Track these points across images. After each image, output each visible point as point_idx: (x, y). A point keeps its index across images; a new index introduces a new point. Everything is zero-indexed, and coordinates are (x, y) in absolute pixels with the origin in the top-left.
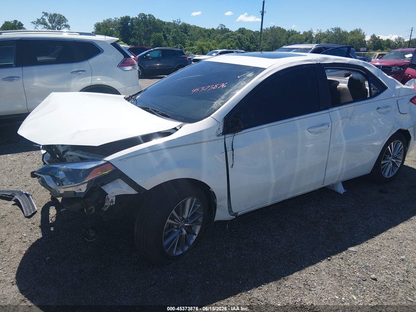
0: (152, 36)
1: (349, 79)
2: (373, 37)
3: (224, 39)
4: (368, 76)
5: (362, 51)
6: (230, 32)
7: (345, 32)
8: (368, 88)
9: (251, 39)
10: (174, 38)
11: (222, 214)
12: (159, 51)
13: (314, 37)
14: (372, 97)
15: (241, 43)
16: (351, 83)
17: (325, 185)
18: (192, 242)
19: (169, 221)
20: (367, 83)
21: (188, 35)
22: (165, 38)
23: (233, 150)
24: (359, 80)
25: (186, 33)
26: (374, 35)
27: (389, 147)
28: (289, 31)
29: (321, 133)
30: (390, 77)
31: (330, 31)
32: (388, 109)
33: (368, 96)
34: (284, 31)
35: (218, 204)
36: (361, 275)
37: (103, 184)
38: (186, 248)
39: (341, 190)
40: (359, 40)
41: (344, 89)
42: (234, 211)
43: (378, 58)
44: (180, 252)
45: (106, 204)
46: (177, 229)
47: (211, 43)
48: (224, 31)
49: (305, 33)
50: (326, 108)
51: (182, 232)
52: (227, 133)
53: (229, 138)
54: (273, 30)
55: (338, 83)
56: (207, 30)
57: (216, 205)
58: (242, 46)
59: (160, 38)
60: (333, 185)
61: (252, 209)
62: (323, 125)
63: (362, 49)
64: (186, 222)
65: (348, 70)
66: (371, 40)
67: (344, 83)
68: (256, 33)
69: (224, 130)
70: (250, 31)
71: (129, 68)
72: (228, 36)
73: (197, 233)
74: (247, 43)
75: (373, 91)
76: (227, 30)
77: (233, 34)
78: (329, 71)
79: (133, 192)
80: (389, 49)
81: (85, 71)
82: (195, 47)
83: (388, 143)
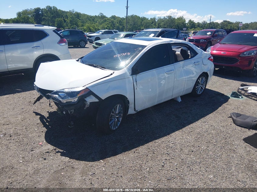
0: (56, 20)
1: (181, 50)
2: (190, 21)
3: (103, 22)
4: (190, 48)
5: (184, 30)
6: (106, 18)
7: (174, 18)
8: (190, 54)
9: (119, 22)
10: (71, 21)
11: (131, 111)
12: (68, 32)
13: (157, 21)
14: (191, 58)
15: (114, 25)
16: (182, 51)
17: (173, 98)
18: (118, 125)
19: (112, 113)
20: (189, 51)
21: (80, 19)
22: (65, 21)
23: (136, 82)
24: (185, 50)
25: (79, 18)
26: (190, 20)
27: (199, 80)
28: (142, 18)
29: (171, 74)
30: (199, 48)
31: (166, 17)
32: (199, 63)
33: (190, 57)
34: (139, 17)
35: (130, 106)
36: (190, 130)
37: (85, 97)
38: (117, 127)
39: (180, 100)
40: (182, 23)
41: (179, 54)
42: (136, 109)
43: (193, 34)
44: (115, 129)
45: (86, 106)
46: (114, 118)
47: (95, 25)
48: (103, 17)
49: (151, 19)
50: (173, 63)
51: (115, 120)
52: (134, 75)
53: (134, 76)
54: (132, 16)
55: (176, 51)
56: (92, 17)
57: (129, 107)
58: (114, 27)
59: (61, 22)
60: (176, 98)
61: (143, 109)
62: (171, 71)
63: (184, 29)
64: (117, 115)
65: (181, 46)
66: (189, 23)
67: (179, 51)
68: (123, 19)
69: (132, 74)
70: (119, 18)
71: (64, 44)
72: (105, 21)
73: (120, 121)
74: (117, 25)
75: (192, 55)
76: (104, 17)
77: (108, 19)
78: (173, 46)
79: (97, 100)
80: (199, 28)
81: (39, 46)
82: (85, 28)
83: (199, 78)
